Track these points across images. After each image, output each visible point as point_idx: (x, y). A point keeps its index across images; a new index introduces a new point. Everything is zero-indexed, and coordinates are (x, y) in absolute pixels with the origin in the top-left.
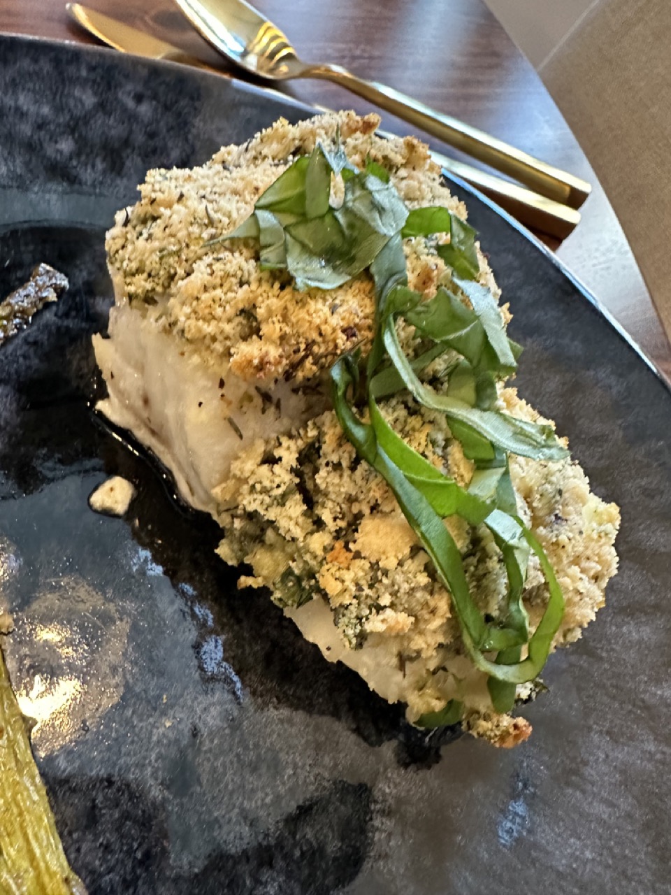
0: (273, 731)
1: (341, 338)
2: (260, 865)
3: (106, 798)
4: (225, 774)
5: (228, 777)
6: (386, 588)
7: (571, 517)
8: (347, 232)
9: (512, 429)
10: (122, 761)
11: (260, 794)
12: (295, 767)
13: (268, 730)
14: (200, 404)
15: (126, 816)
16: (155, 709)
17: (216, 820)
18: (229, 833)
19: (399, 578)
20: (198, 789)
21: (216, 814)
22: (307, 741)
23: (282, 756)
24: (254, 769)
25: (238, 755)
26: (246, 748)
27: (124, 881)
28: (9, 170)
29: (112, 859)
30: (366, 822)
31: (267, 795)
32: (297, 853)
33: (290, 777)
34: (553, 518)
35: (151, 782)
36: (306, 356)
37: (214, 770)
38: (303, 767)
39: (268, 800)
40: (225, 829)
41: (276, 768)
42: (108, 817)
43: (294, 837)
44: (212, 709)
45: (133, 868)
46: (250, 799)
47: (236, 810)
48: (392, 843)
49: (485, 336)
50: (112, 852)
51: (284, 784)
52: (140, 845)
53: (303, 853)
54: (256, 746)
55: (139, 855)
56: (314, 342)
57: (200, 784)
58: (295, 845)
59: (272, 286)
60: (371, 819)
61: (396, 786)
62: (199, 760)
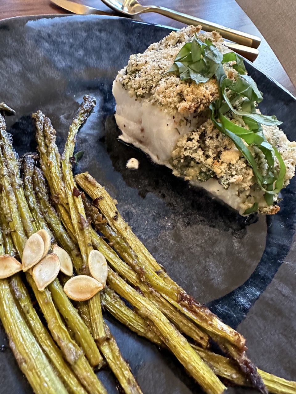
1: (210, 97)
2: (205, 258)
3: (158, 245)
5: (190, 236)
6: (234, 169)
7: (283, 145)
8: (207, 64)
9: (263, 118)
10: (159, 235)
11: (200, 240)
12: (208, 232)
14: (168, 125)
15: (165, 248)
16: (164, 221)
17: (190, 247)
18: (195, 250)
19: (237, 166)
20: (183, 240)
21: (190, 246)
24: (197, 234)
25: (191, 231)
27: (170, 264)
28: (66, 64)
29: (165, 259)
30: (233, 245)
31: (202, 240)
32: (215, 254)
33: (208, 235)
34: (277, 146)
35: (169, 239)
36: (201, 104)
37: (185, 235)
38: (211, 232)
39: (203, 241)
40: (193, 250)
41: (203, 233)
42: (160, 249)
43: (213, 250)
44: (180, 219)
45: (171, 261)
46: (198, 241)
47: (195, 245)
48: (241, 249)
49: (253, 90)
50: (164, 257)
51: (206, 237)
52: (171, 255)
53: (216, 254)
55: (172, 257)
56: (202, 99)
58: (214, 252)
59: (186, 85)
61: (239, 235)
62: (181, 233)
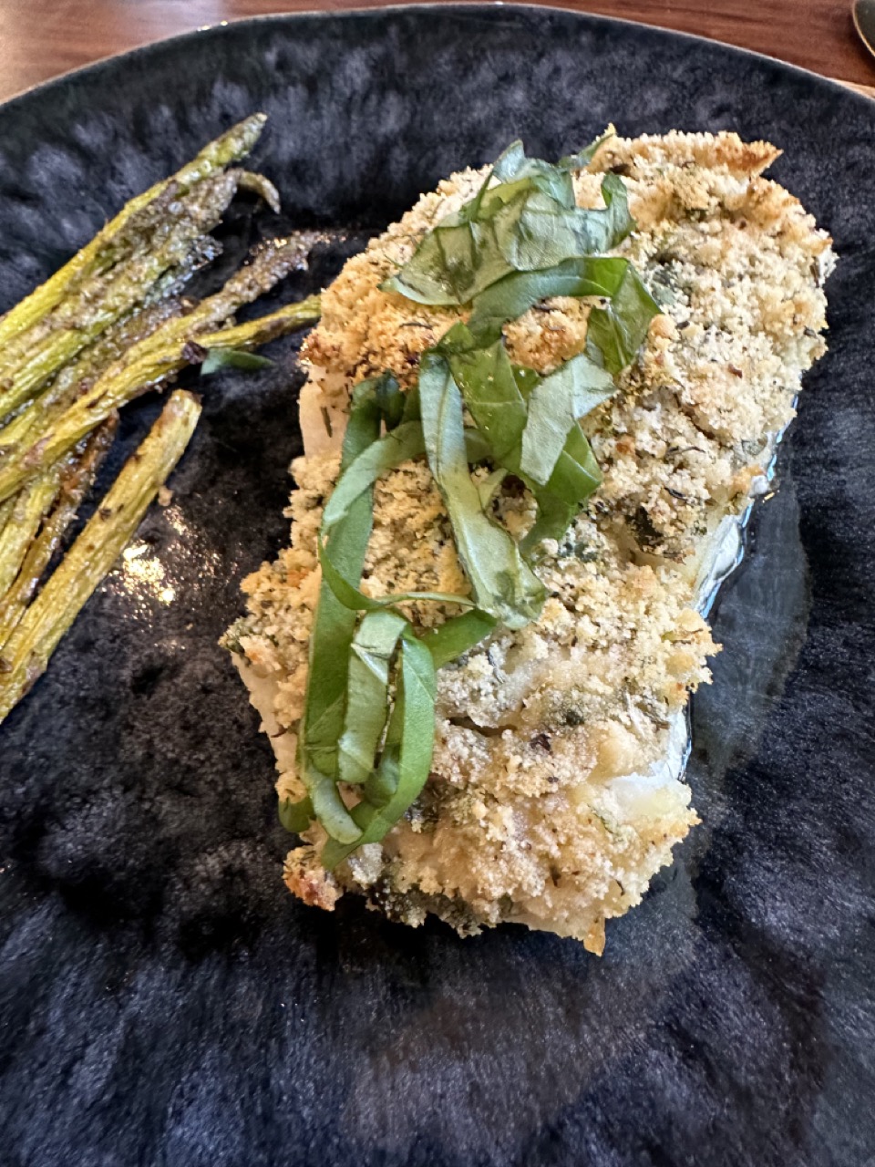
20: (145, 699)
40: (130, 738)
42: (93, 656)
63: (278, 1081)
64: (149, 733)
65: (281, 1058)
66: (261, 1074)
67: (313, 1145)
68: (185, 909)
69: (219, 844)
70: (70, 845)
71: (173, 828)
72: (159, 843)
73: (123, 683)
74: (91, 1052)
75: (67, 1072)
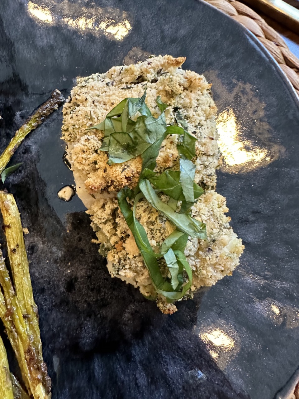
0: (101, 281)
1: (125, 181)
3: (47, 287)
4: (83, 289)
5: (84, 290)
6: (128, 263)
7: (215, 251)
8: (133, 140)
9: (190, 221)
12: (105, 293)
13: (100, 280)
16: (66, 266)
19: (133, 262)
22: (111, 287)
23: (102, 289)
26: (91, 284)
33: (102, 295)
36: (111, 185)
38: (108, 293)
39: (94, 300)
41: (99, 291)
47: (84, 300)
49: (182, 190)
51: (100, 297)
54: (95, 284)
56: (114, 181)
57: (75, 290)
58: (99, 314)
60: (125, 314)
62: (76, 284)
63: (181, 346)
64: (83, 299)
65: (178, 341)
66: (176, 347)
67: (197, 350)
68: (129, 330)
69: (125, 310)
70: (87, 340)
71: (110, 316)
72: (110, 321)
73: (64, 292)
74: (138, 376)
75: (136, 384)
